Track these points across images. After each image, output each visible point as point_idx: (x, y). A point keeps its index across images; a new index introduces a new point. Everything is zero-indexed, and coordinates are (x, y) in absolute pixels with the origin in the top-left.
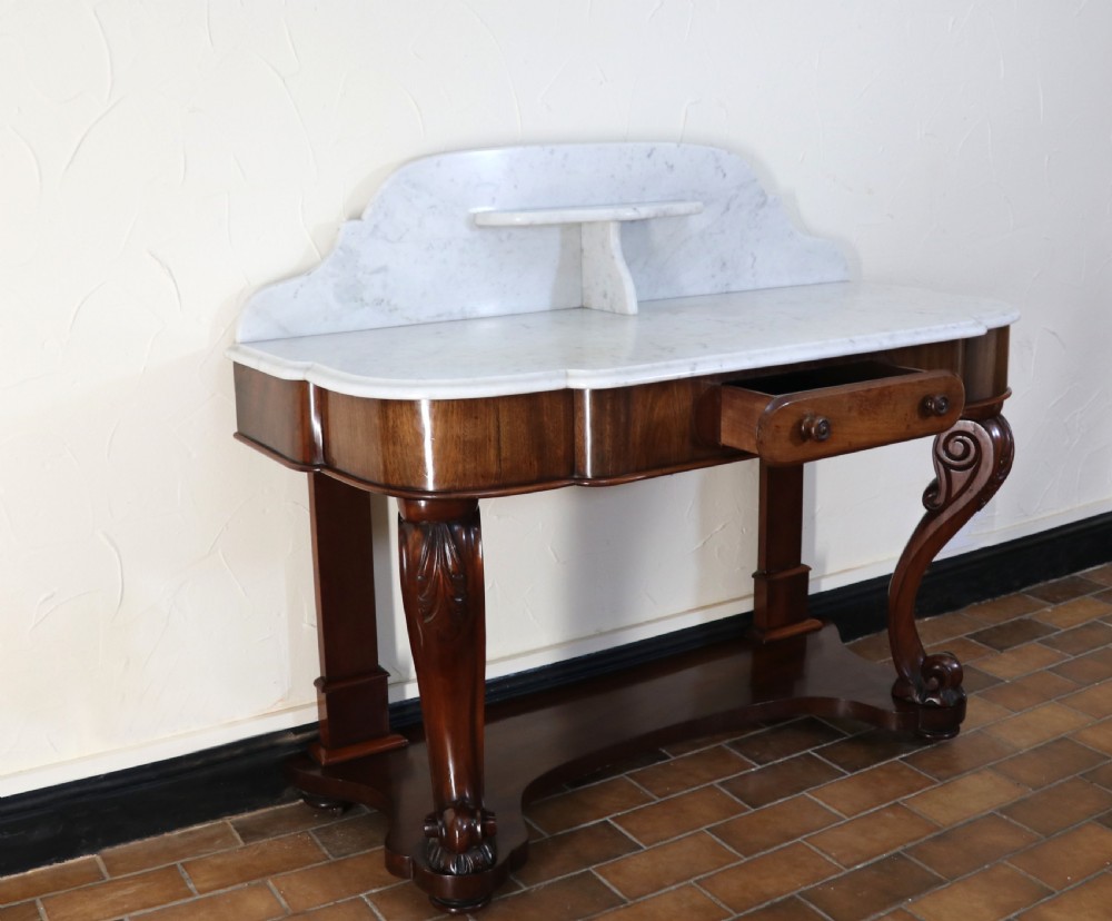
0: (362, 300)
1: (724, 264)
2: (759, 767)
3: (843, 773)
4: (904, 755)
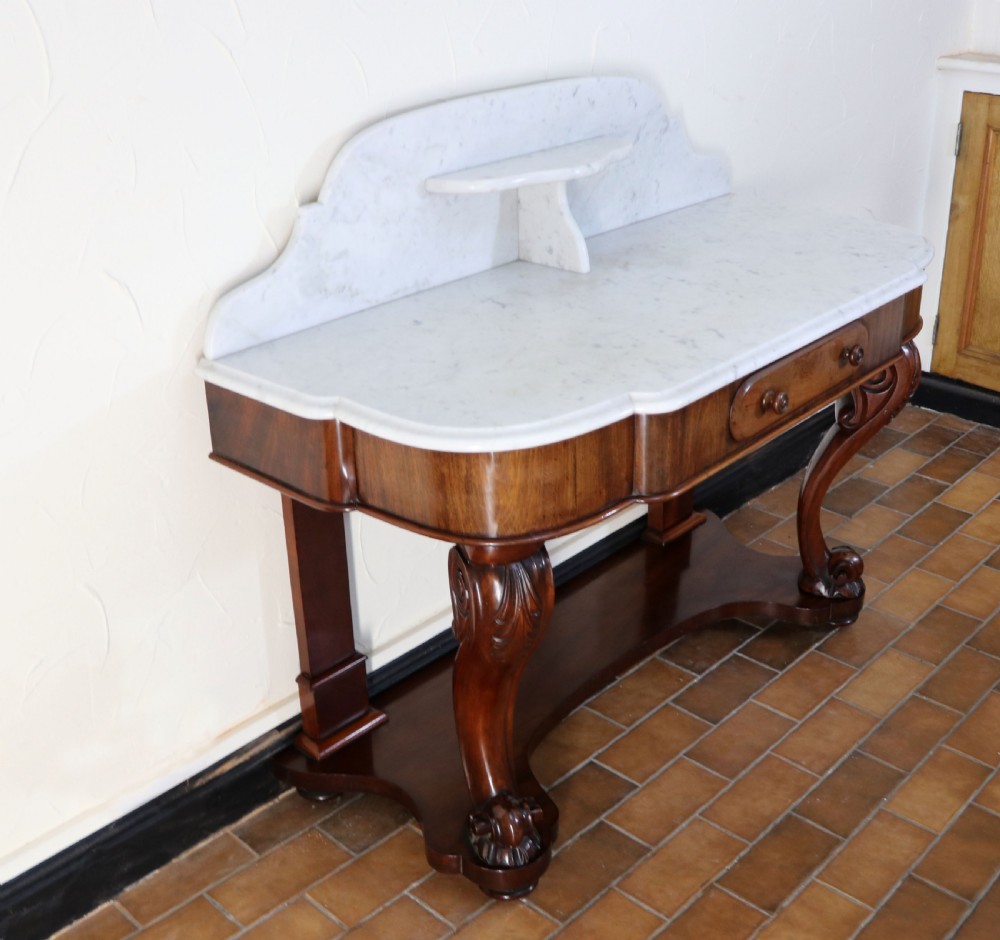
0: (326, 290)
1: (634, 195)
2: (699, 677)
3: (774, 672)
4: (817, 645)
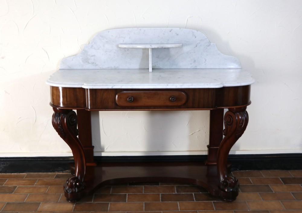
0: (89, 62)
2: (176, 193)
3: (194, 201)
4: (215, 201)
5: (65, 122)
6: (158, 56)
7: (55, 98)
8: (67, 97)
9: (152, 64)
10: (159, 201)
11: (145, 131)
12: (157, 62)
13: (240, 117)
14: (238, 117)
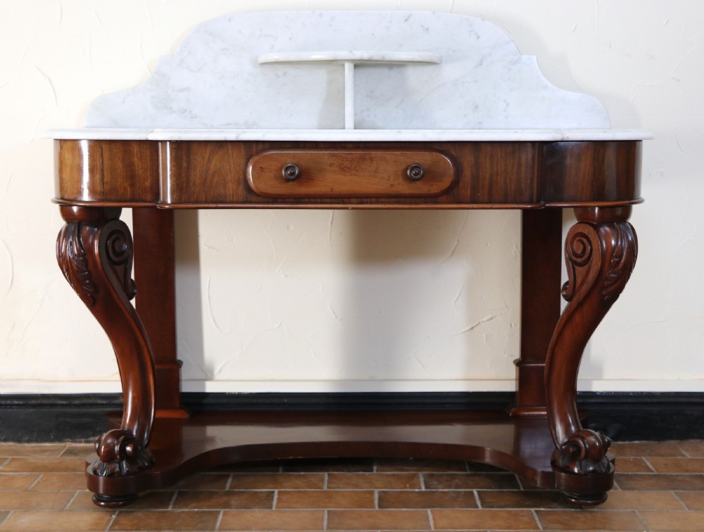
0: (171, 108)
2: (423, 489)
3: (477, 507)
4: (542, 509)
5: (96, 251)
6: (372, 92)
7: (66, 176)
8: (102, 170)
9: (355, 115)
10: (372, 506)
11: (334, 317)
12: (368, 110)
13: (613, 242)
14: (608, 243)
